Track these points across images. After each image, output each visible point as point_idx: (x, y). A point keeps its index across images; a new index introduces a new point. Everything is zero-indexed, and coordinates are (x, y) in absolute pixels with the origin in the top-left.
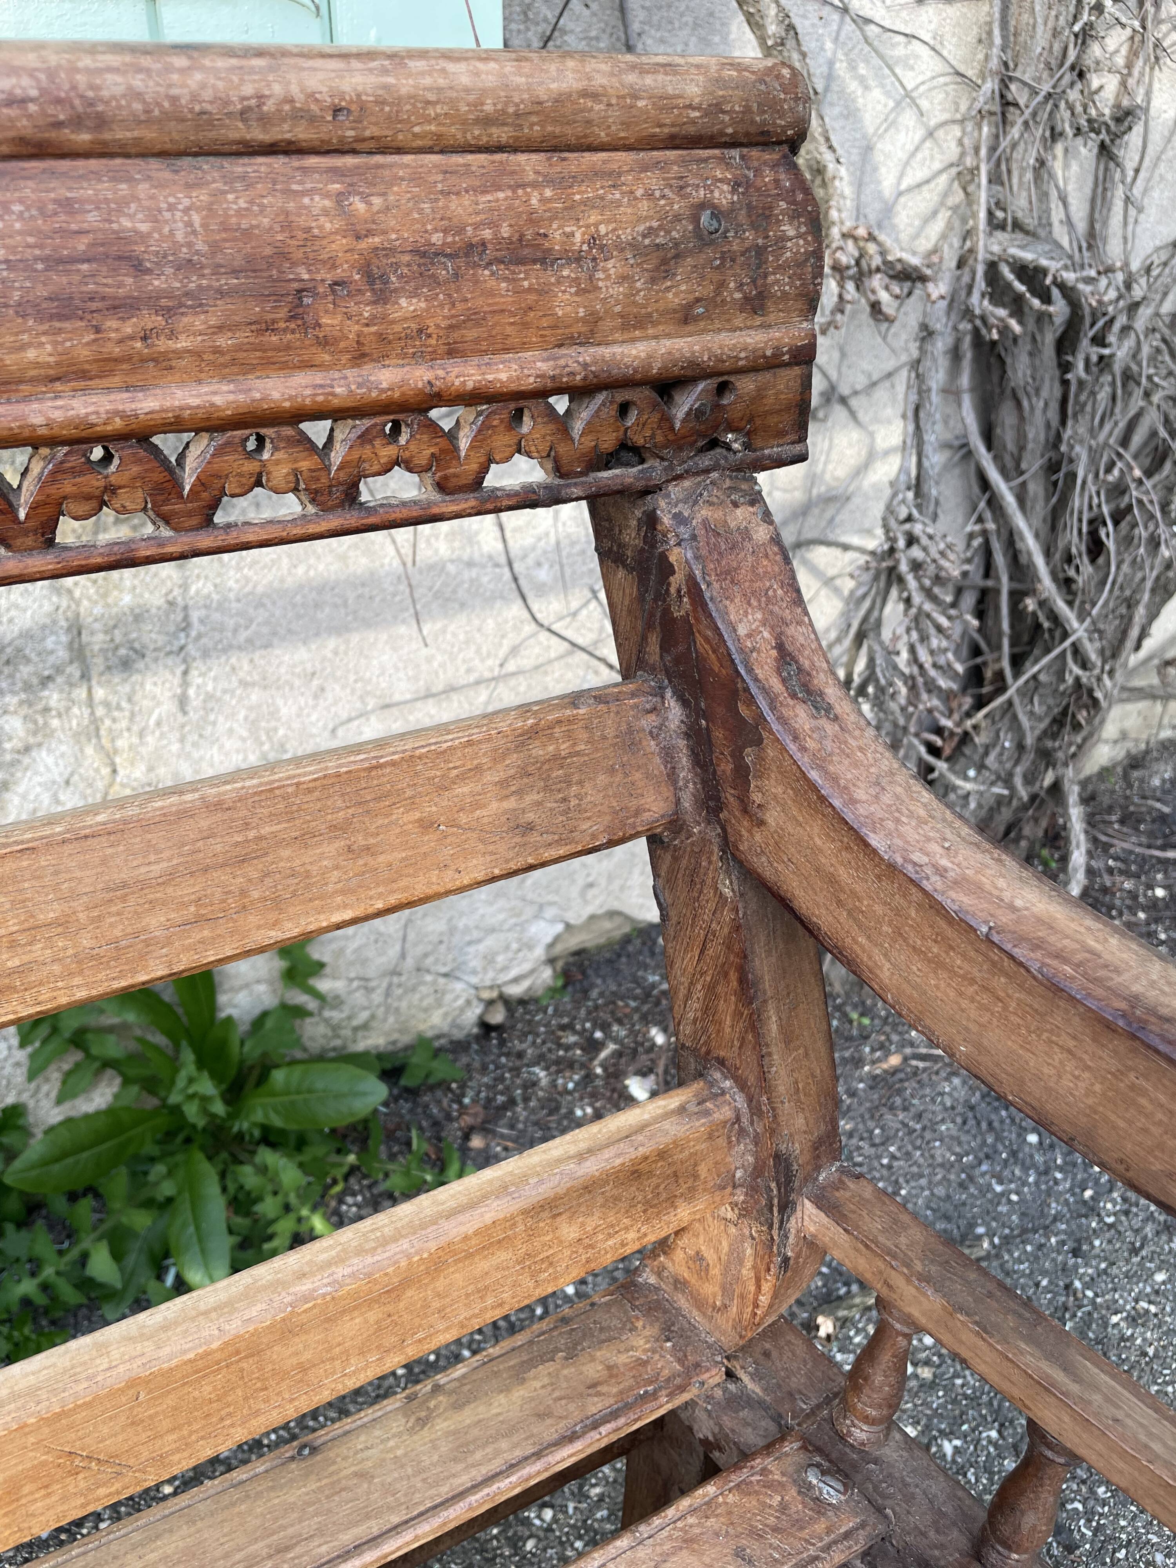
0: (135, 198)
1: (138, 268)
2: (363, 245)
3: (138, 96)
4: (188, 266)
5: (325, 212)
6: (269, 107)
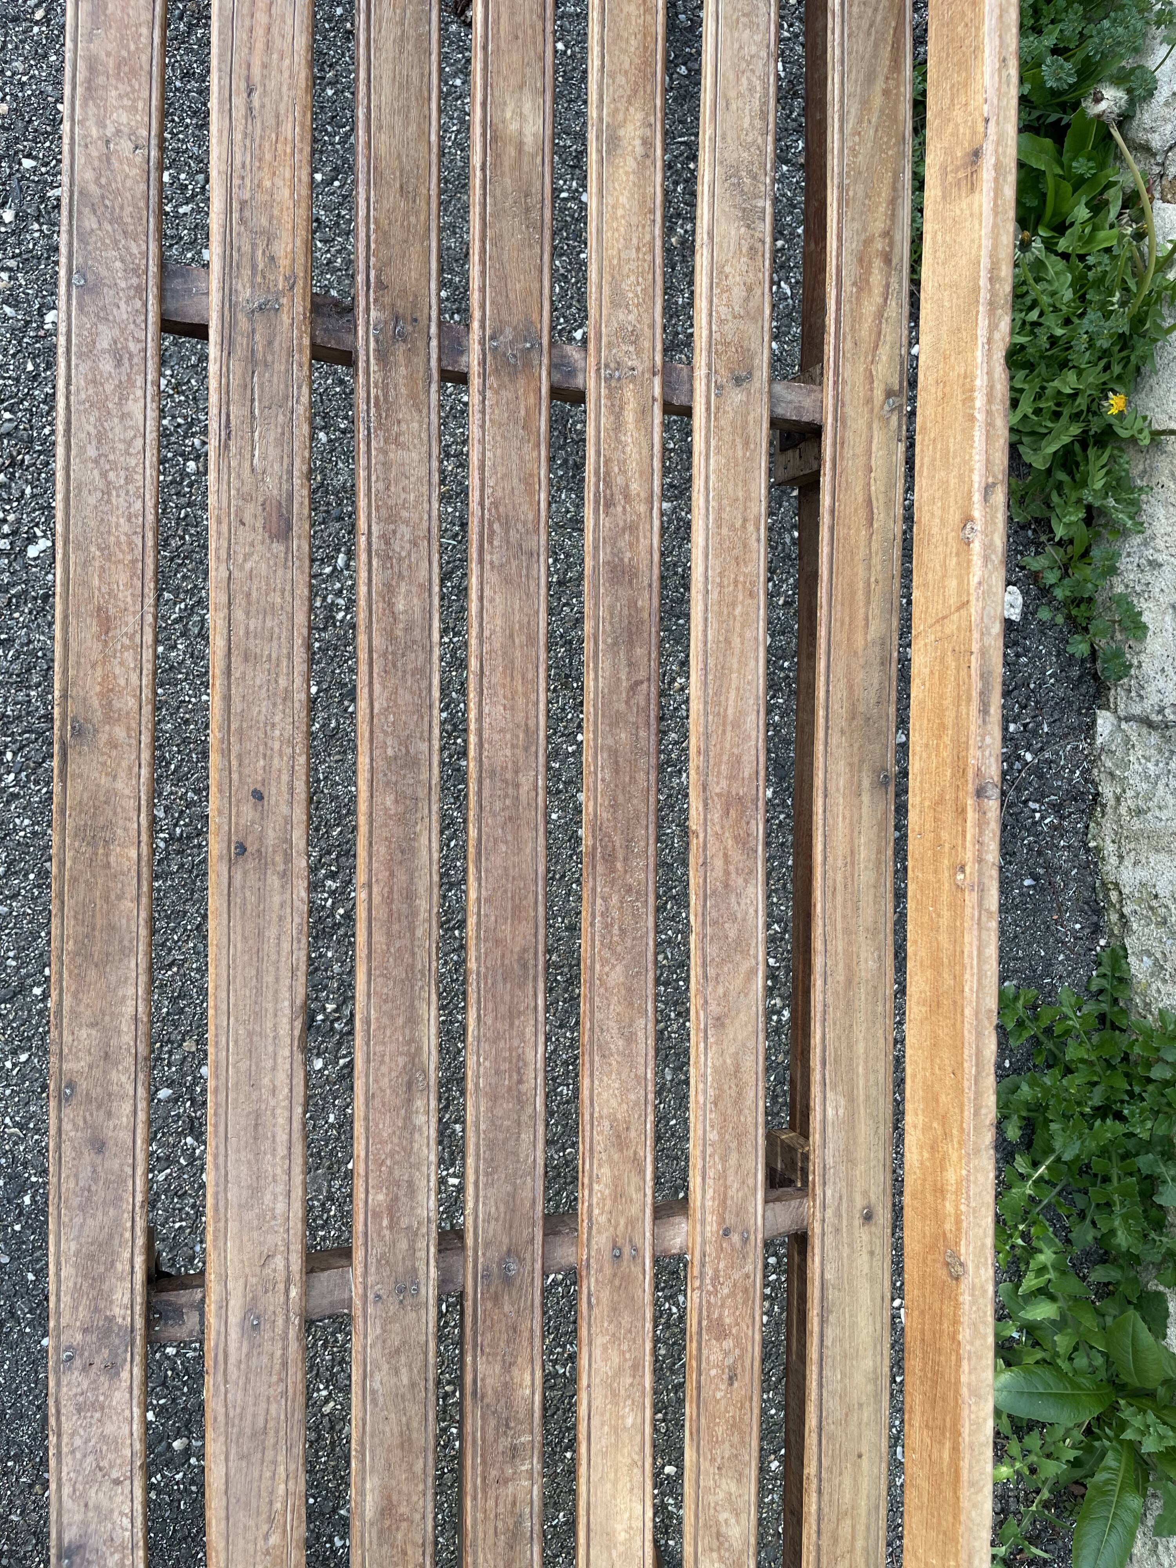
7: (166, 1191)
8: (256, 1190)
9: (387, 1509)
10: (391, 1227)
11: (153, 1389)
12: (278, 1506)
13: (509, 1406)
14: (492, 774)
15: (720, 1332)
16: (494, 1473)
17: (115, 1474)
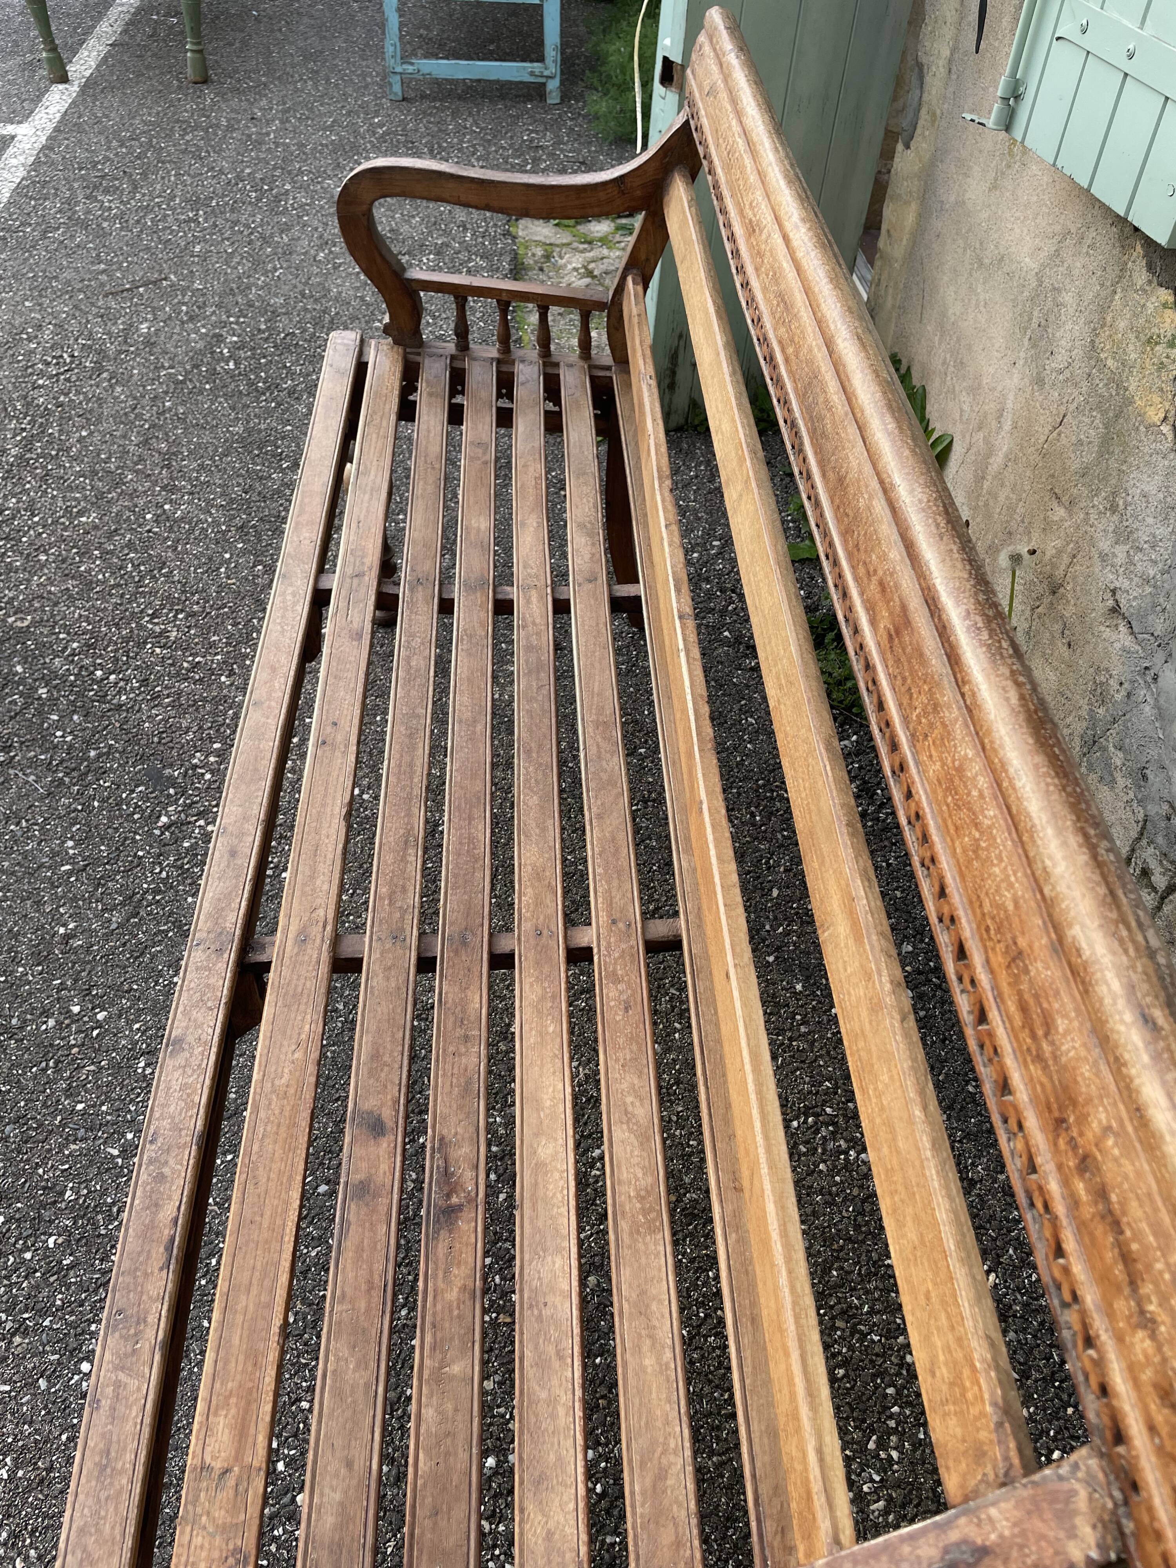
0: (1071, 1021)
1: (1047, 1034)
2: (1094, 1149)
3: (1101, 1003)
4: (1055, 1058)
5: (1100, 1122)
6: (1124, 1070)
7: (315, 1265)
8: (312, 877)
9: (376, 1056)
10: (390, 904)
11: (287, 1438)
12: (303, 1036)
13: (464, 1011)
14: (460, 722)
15: (617, 980)
16: (451, 1049)
17: (210, 1004)
